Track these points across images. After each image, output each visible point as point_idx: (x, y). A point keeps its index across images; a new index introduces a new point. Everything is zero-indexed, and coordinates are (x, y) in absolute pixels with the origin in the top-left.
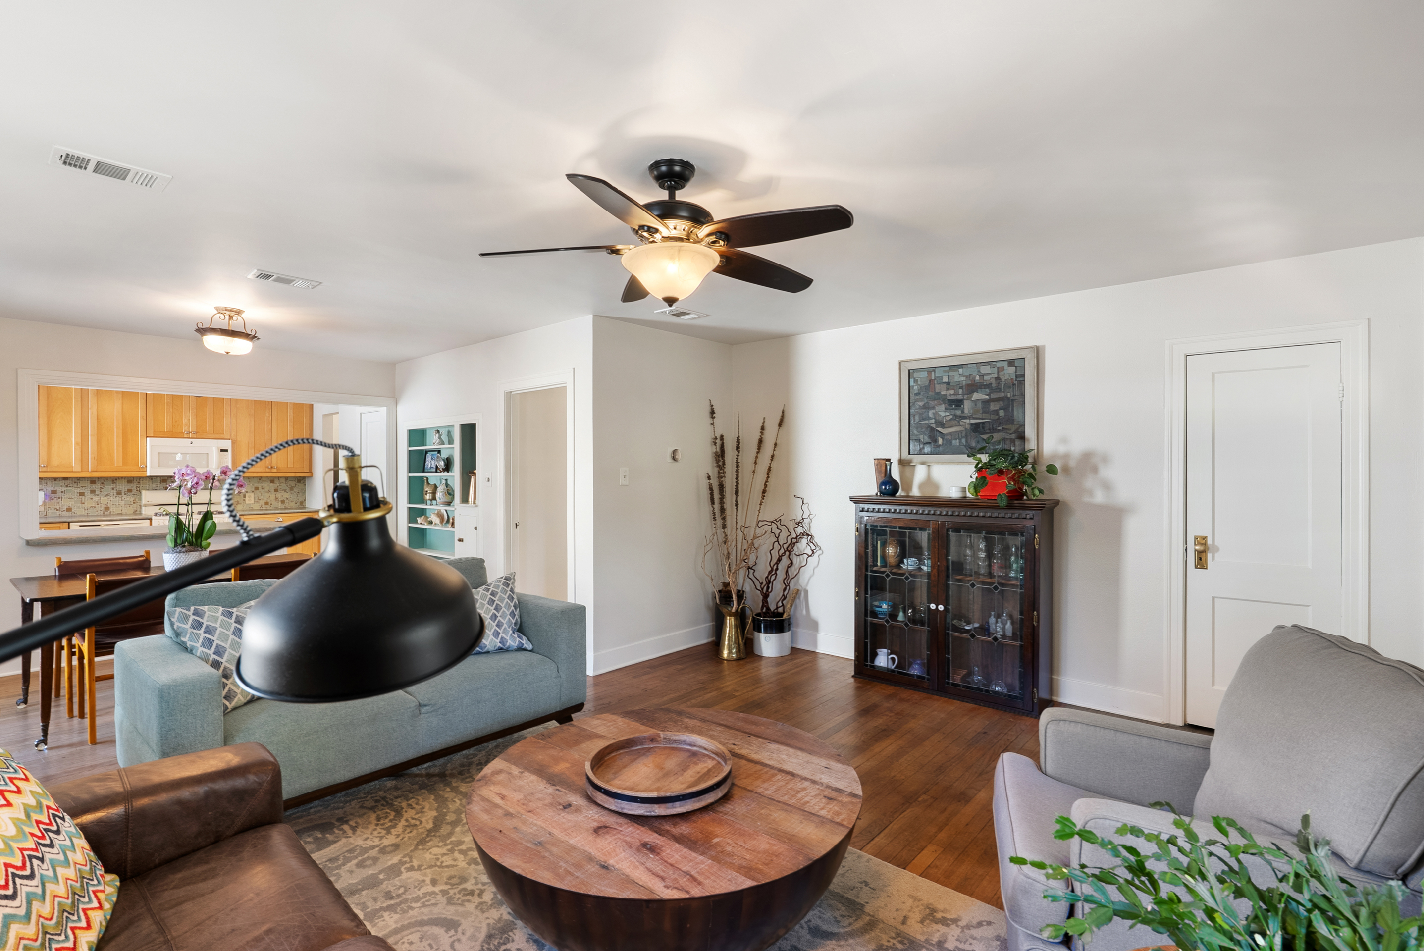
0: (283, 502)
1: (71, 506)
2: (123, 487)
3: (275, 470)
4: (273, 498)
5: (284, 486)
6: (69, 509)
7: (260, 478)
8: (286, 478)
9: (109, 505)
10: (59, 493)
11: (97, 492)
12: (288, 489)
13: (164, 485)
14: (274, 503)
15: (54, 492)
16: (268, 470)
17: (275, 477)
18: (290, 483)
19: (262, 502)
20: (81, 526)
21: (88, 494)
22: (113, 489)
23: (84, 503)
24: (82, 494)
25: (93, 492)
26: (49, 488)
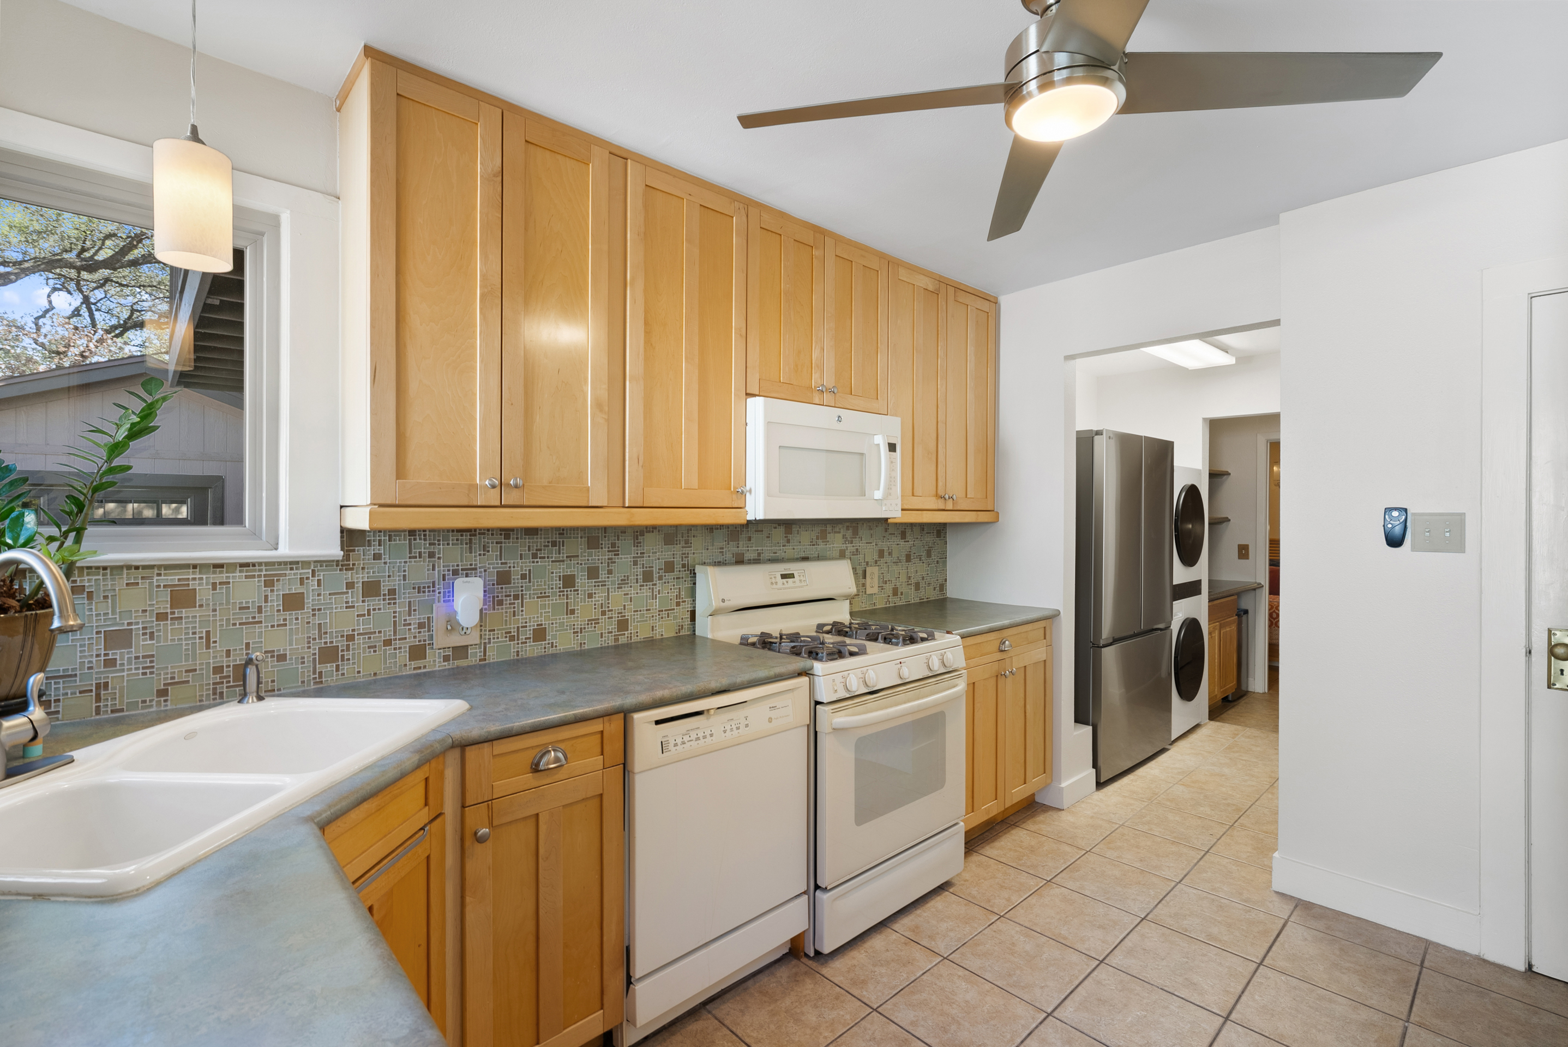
0: (917, 586)
1: (545, 623)
2: (656, 554)
4: (904, 575)
5: (918, 547)
6: (540, 634)
9: (628, 615)
10: (516, 577)
11: (603, 575)
12: (924, 554)
18: (927, 538)
19: (889, 589)
20: (658, 722)
21: (582, 581)
22: (635, 563)
23: (573, 612)
24: (569, 582)
25: (593, 573)
26: (493, 563)
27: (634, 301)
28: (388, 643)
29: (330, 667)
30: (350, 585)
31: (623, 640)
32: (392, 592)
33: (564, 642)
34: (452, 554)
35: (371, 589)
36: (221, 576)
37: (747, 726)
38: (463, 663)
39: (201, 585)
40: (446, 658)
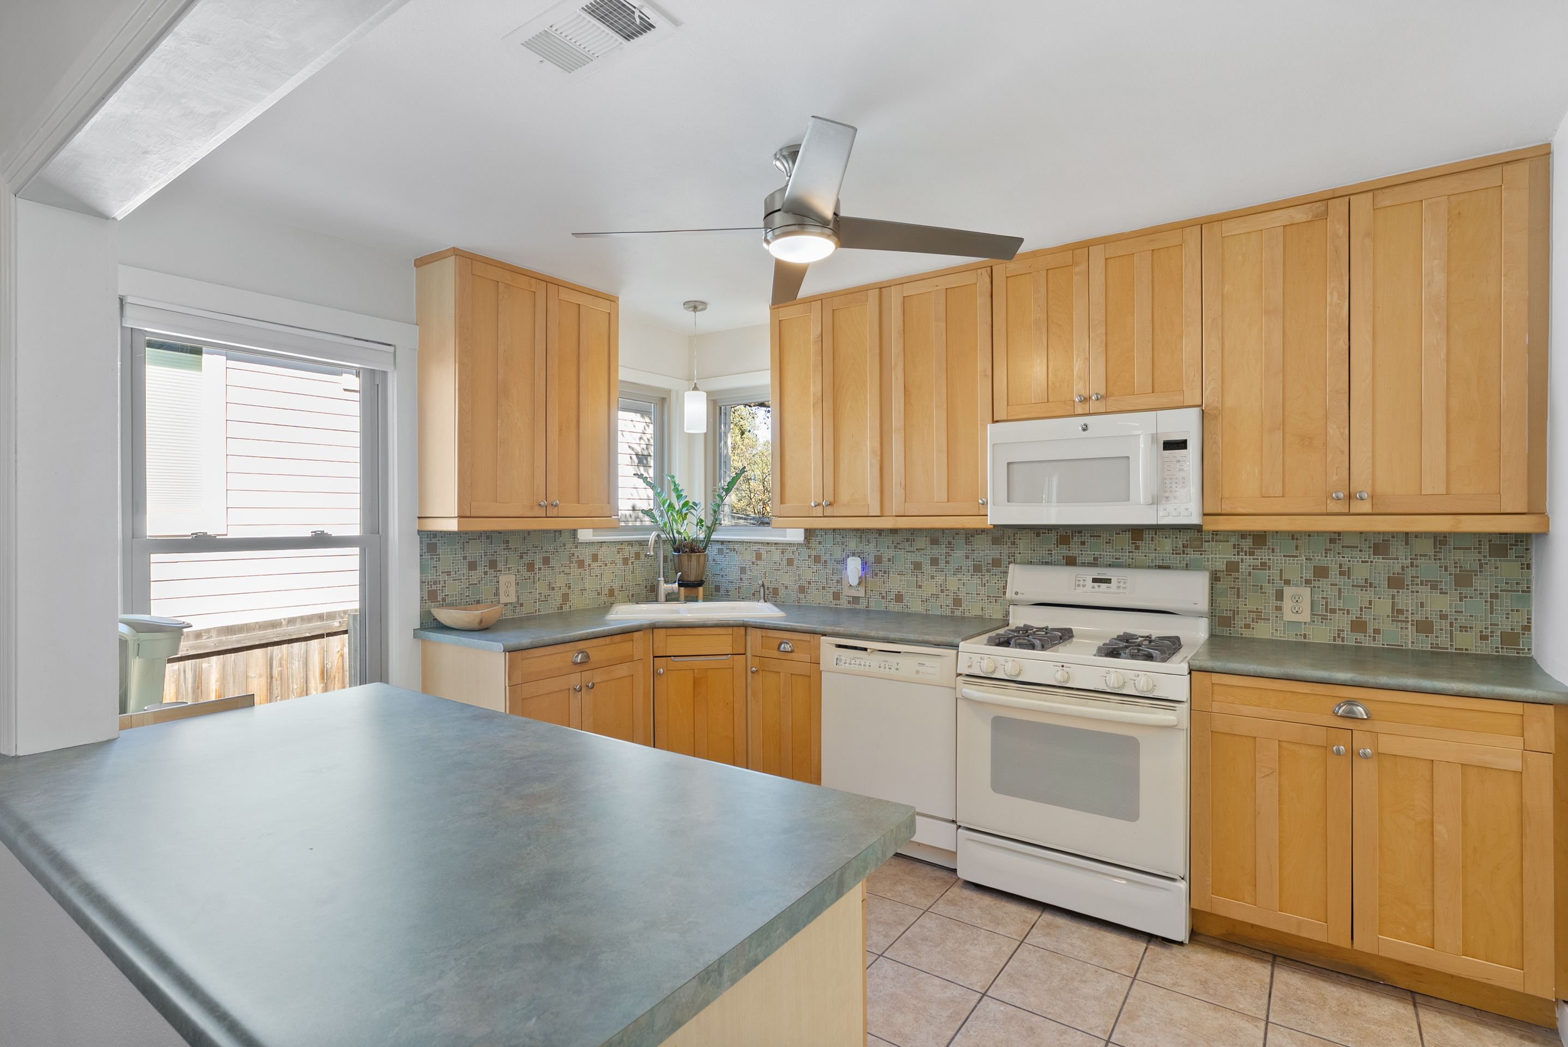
0: (1424, 627)
1: (903, 592)
2: (986, 552)
3: (1366, 507)
4: (1383, 607)
5: (1428, 568)
6: (899, 598)
7: (1335, 537)
8: (1440, 539)
9: (961, 595)
10: (885, 560)
11: (942, 564)
12: (1446, 581)
13: (1064, 551)
14: (1387, 626)
15: (878, 560)
16: (1333, 507)
17: (1394, 535)
18: (1459, 555)
19: (1343, 621)
20: (839, 646)
21: (927, 567)
22: (967, 557)
23: (920, 587)
24: (917, 566)
25: (934, 562)
26: (871, 550)
27: (897, 378)
28: (824, 588)
29: (802, 596)
30: (809, 557)
31: (958, 613)
32: (825, 562)
33: (916, 607)
34: (852, 544)
35: (817, 559)
36: (769, 548)
37: (897, 669)
38: (857, 606)
39: (763, 549)
40: (849, 602)
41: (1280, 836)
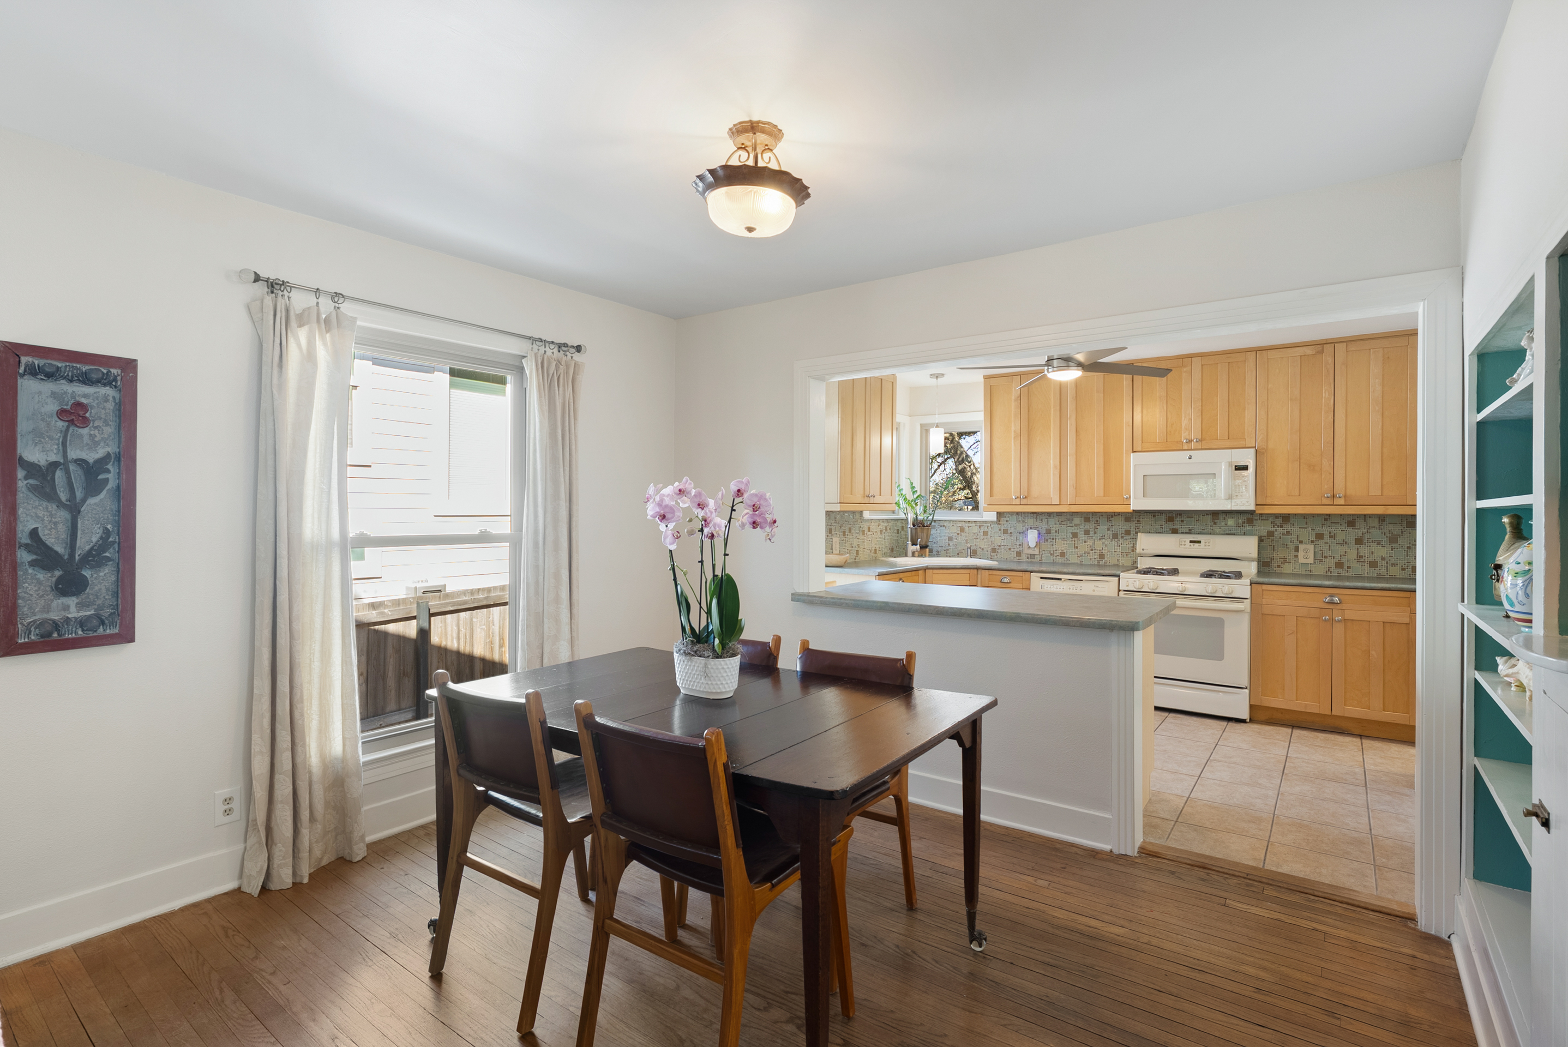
0: (1373, 564)
1: (1065, 551)
2: (1121, 526)
3: (1342, 501)
4: (1352, 554)
5: (1376, 533)
6: (1063, 554)
7: (1327, 517)
8: (1382, 518)
9: (1104, 552)
10: (1053, 532)
11: (1092, 534)
12: (1385, 540)
13: (1171, 525)
14: (1355, 565)
15: (1048, 532)
16: (1325, 501)
17: (1359, 516)
18: (1391, 527)
19: (1331, 562)
20: (1042, 578)
21: (1081, 535)
22: (1108, 530)
23: (1077, 547)
24: (1075, 535)
25: (1087, 532)
26: (1044, 526)
27: (1071, 425)
28: (1010, 549)
29: (994, 554)
30: (1000, 530)
31: (1102, 563)
32: (1011, 533)
33: (1074, 559)
34: (1031, 521)
35: (1005, 532)
36: (970, 525)
37: (1081, 590)
38: (1033, 560)
39: (966, 526)
40: (1028, 558)
41: (1296, 664)
